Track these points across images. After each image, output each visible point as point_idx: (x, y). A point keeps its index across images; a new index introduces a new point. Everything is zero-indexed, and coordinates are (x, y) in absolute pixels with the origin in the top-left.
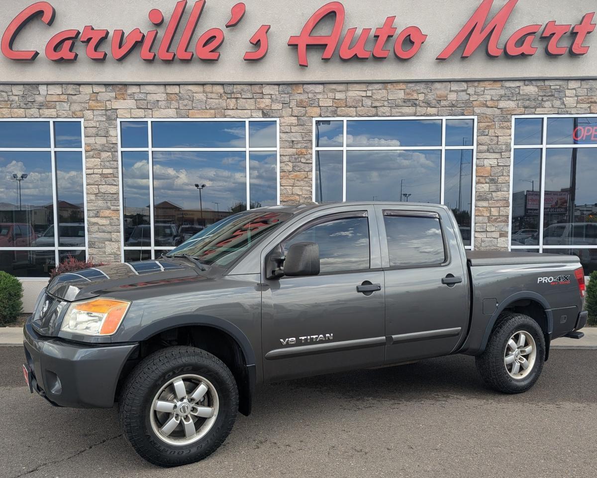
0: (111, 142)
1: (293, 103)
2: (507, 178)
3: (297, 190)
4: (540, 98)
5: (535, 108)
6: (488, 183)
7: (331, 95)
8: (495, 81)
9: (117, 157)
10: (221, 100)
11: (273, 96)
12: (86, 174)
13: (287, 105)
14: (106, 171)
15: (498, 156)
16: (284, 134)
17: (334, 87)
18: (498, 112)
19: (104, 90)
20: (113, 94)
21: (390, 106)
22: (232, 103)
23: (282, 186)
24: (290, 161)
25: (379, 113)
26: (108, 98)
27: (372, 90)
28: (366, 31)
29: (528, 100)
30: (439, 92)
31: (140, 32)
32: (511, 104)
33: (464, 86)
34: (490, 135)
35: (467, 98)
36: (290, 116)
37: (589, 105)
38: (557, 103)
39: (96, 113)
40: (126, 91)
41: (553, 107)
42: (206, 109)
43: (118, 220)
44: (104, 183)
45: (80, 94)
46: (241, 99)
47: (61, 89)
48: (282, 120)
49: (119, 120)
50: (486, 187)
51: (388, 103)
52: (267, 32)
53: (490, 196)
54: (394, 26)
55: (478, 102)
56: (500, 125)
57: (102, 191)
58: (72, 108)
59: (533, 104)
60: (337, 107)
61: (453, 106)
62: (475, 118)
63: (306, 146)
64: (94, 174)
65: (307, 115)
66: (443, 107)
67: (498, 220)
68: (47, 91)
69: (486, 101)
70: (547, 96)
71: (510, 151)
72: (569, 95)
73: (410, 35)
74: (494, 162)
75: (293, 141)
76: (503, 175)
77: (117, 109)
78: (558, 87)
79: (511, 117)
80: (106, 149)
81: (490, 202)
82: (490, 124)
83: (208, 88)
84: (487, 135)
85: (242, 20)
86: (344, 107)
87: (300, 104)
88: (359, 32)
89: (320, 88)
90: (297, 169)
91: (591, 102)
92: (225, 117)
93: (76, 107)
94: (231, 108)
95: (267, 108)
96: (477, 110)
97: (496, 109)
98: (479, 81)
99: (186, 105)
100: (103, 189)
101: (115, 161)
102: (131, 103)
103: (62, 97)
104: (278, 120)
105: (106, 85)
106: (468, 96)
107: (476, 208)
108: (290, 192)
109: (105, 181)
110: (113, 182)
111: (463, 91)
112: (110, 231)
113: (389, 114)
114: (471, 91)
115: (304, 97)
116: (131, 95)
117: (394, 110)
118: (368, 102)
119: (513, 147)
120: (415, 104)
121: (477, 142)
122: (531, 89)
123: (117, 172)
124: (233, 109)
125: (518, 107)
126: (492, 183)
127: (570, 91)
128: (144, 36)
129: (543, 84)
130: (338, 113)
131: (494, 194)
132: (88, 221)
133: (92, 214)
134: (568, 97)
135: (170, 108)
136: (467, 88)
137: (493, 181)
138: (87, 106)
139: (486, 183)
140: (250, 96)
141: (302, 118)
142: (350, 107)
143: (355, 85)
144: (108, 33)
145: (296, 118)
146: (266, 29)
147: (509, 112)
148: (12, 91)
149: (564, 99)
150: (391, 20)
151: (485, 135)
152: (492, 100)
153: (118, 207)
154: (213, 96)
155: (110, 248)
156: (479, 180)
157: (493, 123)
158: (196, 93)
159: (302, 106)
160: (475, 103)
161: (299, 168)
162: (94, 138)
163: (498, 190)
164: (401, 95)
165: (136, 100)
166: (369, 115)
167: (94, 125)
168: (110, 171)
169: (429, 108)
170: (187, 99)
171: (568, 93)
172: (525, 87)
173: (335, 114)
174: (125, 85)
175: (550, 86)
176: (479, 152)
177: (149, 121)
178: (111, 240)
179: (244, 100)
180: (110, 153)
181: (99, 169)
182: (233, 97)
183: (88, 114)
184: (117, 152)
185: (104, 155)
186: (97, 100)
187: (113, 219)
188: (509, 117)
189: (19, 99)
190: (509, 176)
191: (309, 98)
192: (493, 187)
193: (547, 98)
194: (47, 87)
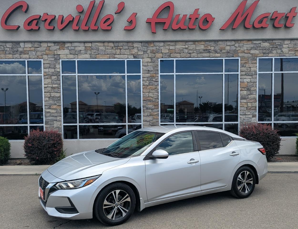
0: (57, 71)
1: (149, 51)
2: (255, 88)
3: (151, 95)
4: (271, 49)
5: (268, 53)
6: (246, 91)
7: (167, 47)
8: (249, 40)
9: (60, 78)
10: (112, 50)
11: (139, 48)
12: (44, 87)
13: (146, 52)
14: (54, 86)
15: (250, 77)
16: (144, 67)
17: (169, 43)
18: (250, 55)
19: (53, 45)
20: (58, 47)
21: (197, 53)
22: (118, 51)
23: (144, 93)
24: (147, 80)
25: (192, 56)
26: (55, 49)
27: (188, 45)
28: (185, 16)
29: (265, 50)
30: (221, 46)
31: (72, 16)
32: (257, 52)
33: (233, 43)
34: (246, 67)
35: (235, 49)
36: (147, 58)
37: (295, 52)
38: (279, 51)
39: (49, 56)
40: (65, 45)
41: (277, 53)
42: (105, 54)
43: (61, 110)
44: (53, 92)
45: (41, 47)
46: (123, 49)
47: (31, 45)
48: (144, 60)
49: (61, 60)
50: (245, 92)
51: (196, 51)
52: (135, 16)
53: (247, 97)
54: (198, 13)
55: (240, 51)
56: (251, 62)
57: (52, 95)
58: (37, 54)
59: (267, 51)
60: (171, 53)
61: (228, 52)
62: (239, 58)
63: (155, 73)
64: (48, 87)
65: (156, 57)
66: (223, 53)
67: (251, 109)
68: (24, 45)
69: (244, 50)
70: (274, 48)
71: (257, 75)
72: (285, 47)
73: (206, 18)
74: (248, 80)
75: (149, 70)
76: (253, 87)
77: (60, 54)
78: (279, 43)
79: (257, 58)
80: (54, 74)
81: (247, 100)
82: (246, 61)
83: (106, 44)
84: (245, 67)
85: (123, 10)
86: (174, 53)
87: (152, 52)
88: (181, 16)
89: (162, 44)
90: (151, 84)
91: (296, 51)
92: (115, 58)
93: (39, 54)
94: (118, 54)
95: (136, 54)
96: (240, 55)
97: (249, 54)
98: (241, 40)
99: (95, 53)
100: (53, 94)
101: (59, 80)
102: (67, 51)
103: (32, 48)
104: (141, 60)
105: (55, 42)
106: (235, 48)
107: (241, 103)
108: (148, 96)
109: (54, 91)
110: (58, 91)
111: (233, 45)
112: (56, 116)
113: (197, 57)
114: (237, 45)
115: (154, 48)
116: (67, 47)
117: (199, 55)
118: (186, 51)
119: (258, 72)
120: (210, 52)
121: (241, 70)
122: (266, 44)
123: (60, 86)
124: (119, 54)
125: (260, 53)
126: (248, 91)
127: (285, 45)
128: (74, 18)
129: (272, 42)
130: (171, 56)
131: (249, 96)
132: (45, 111)
133: (47, 107)
134: (284, 48)
135: (87, 54)
136: (235, 44)
137: (248, 90)
138: (44, 53)
139: (245, 90)
140: (127, 48)
141: (153, 59)
142: (177, 53)
143: (180, 43)
144: (55, 16)
145: (150, 59)
146: (135, 15)
147: (256, 56)
148: (6, 46)
149: (283, 49)
150: (197, 10)
151: (244, 67)
152: (247, 50)
153: (61, 104)
154: (109, 48)
155: (56, 124)
156: (242, 89)
157: (248, 61)
158: (99, 46)
159: (153, 53)
160: (239, 51)
161: (152, 84)
162: (48, 69)
163: (251, 94)
164: (202, 47)
165: (69, 50)
166: (187, 57)
167: (48, 62)
168: (56, 86)
169: (216, 54)
170: (95, 49)
171: (284, 46)
172: (263, 44)
173: (170, 57)
174: (64, 43)
175: (276, 43)
176: (241, 75)
177: (76, 60)
178: (56, 121)
179: (124, 50)
180: (56, 77)
181: (51, 84)
182: (119, 48)
183: (45, 57)
184: (60, 76)
185: (53, 77)
186: (49, 50)
187: (58, 110)
188: (256, 58)
189: (9, 50)
190: (256, 87)
191: (156, 49)
192: (249, 93)
193: (274, 49)
194: (24, 44)
